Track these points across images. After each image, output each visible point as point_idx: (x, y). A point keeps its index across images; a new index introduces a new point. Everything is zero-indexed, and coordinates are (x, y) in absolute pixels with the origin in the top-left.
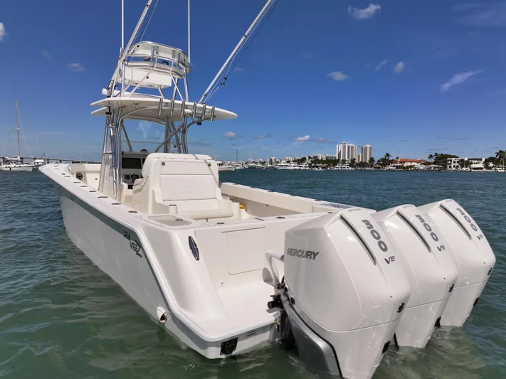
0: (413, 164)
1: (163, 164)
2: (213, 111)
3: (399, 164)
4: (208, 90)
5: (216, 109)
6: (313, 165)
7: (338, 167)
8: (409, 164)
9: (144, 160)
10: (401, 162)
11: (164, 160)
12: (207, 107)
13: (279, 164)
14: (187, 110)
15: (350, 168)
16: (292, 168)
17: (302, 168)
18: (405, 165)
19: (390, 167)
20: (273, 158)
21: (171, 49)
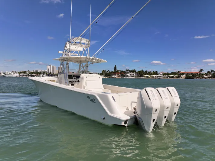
1: (87, 77)
2: (101, 60)
4: (96, 53)
5: (102, 60)
9: (80, 76)
11: (87, 76)
12: (97, 58)
13: (6, 74)
14: (94, 60)
21: (86, 39)
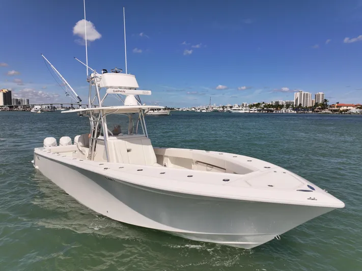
0: (349, 108)
3: (336, 108)
6: (265, 109)
7: (283, 110)
8: (345, 108)
10: (337, 107)
13: (233, 108)
15: (293, 112)
16: (243, 111)
17: (251, 112)
18: (342, 109)
19: (327, 111)
20: (245, 103)
